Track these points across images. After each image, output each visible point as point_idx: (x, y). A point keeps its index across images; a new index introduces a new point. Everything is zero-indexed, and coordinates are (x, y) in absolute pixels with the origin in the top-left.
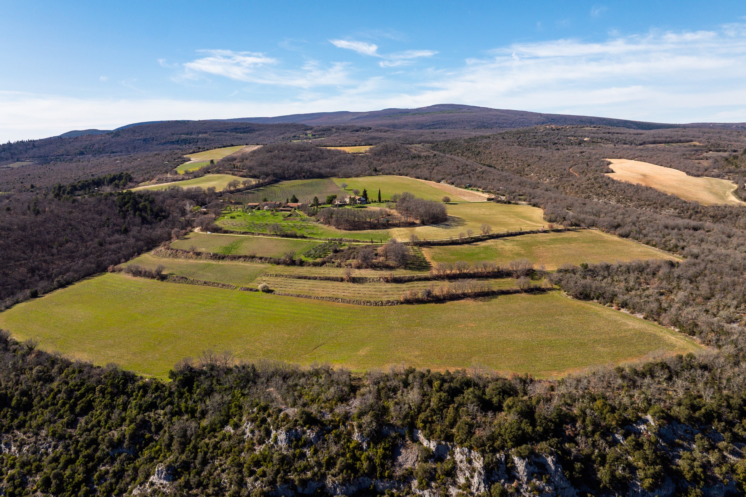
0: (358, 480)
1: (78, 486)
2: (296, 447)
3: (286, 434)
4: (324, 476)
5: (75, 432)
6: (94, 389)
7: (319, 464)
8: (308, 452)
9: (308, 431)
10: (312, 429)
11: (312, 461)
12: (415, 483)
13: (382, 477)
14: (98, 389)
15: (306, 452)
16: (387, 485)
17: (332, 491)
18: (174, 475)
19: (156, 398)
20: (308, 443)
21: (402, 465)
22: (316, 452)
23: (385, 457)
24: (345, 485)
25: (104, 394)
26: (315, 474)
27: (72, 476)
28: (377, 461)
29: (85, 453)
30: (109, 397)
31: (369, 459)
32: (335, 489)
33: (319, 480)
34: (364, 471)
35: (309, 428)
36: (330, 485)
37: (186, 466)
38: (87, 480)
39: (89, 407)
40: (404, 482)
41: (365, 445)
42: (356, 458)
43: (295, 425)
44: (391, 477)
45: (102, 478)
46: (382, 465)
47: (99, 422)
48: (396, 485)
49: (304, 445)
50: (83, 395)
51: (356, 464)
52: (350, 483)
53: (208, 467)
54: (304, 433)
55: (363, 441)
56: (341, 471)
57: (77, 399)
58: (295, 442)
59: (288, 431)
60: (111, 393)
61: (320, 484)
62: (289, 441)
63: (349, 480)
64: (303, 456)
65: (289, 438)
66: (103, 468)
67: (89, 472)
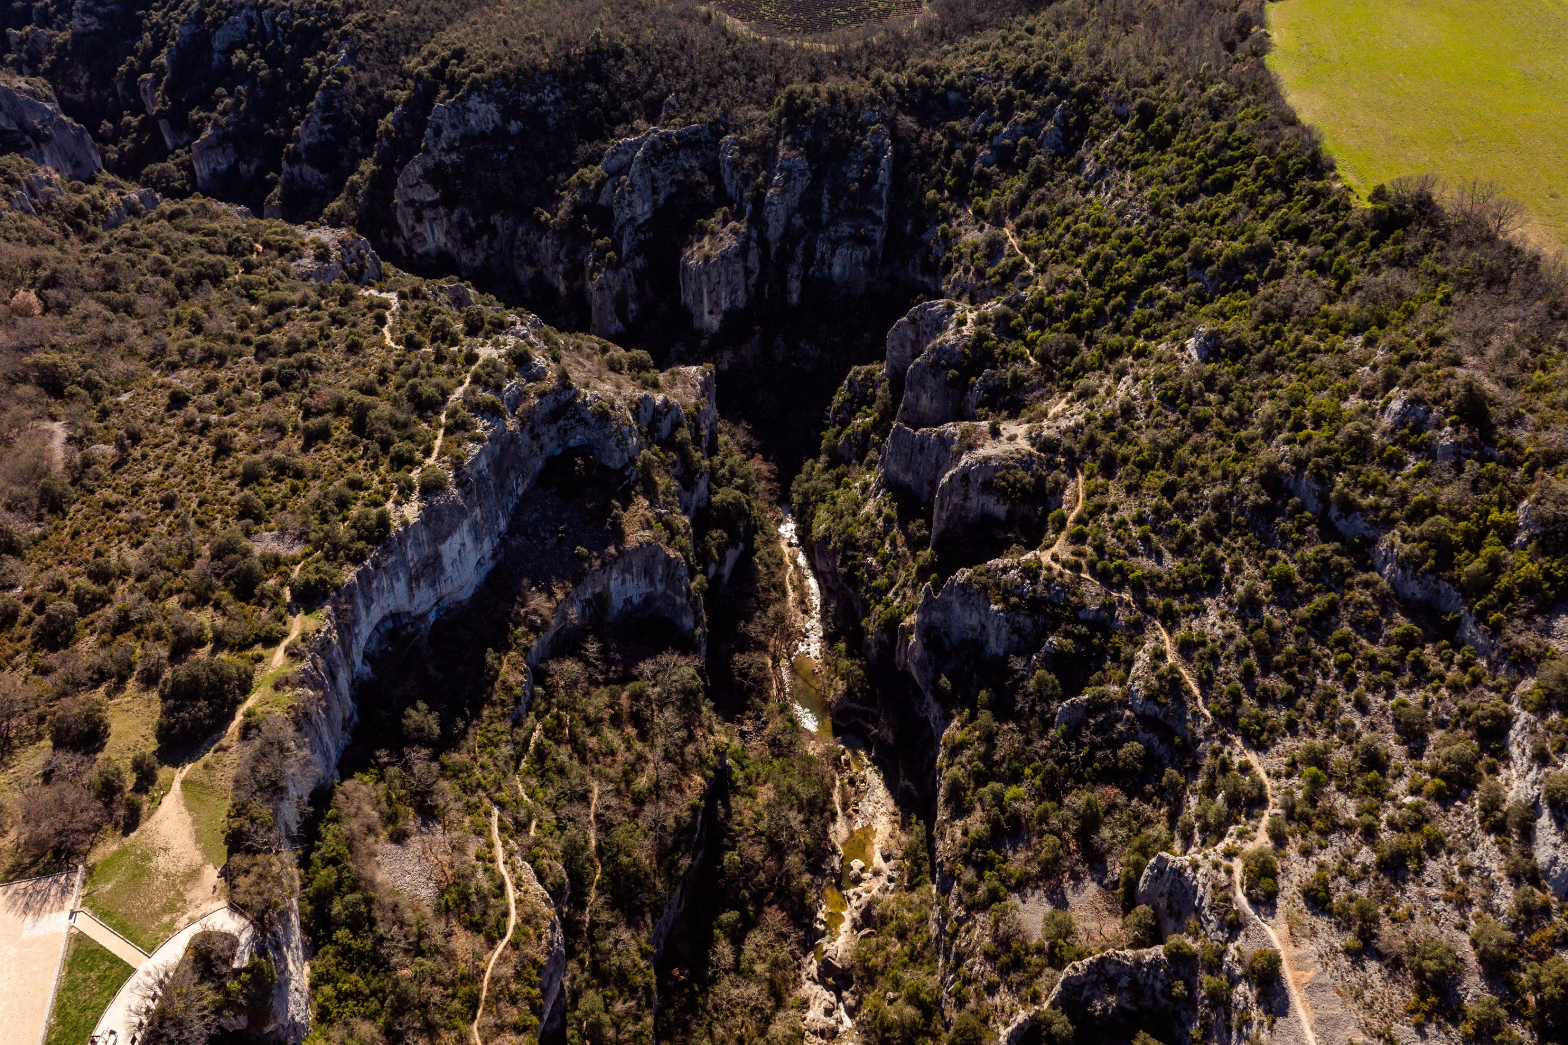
0: (1436, 582)
1: (1116, 290)
2: (1402, 441)
3: (1405, 405)
4: (1389, 524)
5: (1179, 212)
6: (1252, 157)
7: (1403, 497)
8: (1413, 464)
9: (1448, 429)
10: (1457, 431)
11: (1400, 483)
12: (1527, 685)
13: (1481, 616)
14: (1257, 160)
15: (1407, 463)
16: (1480, 640)
17: (1378, 561)
18: (1210, 354)
19: (1317, 223)
20: (1427, 450)
21: (1549, 636)
22: (1421, 473)
23: (1529, 587)
24: (1404, 569)
25: (1258, 174)
26: (1376, 508)
27: (1120, 272)
28: (1504, 581)
29: (1161, 250)
30: (1261, 181)
31: (1496, 565)
32: (1386, 561)
33: (1374, 524)
34: (1459, 577)
35: (1452, 424)
36: (1383, 547)
37: (1238, 350)
38: (1132, 292)
39: (1225, 186)
40: (1514, 664)
41: (1522, 537)
42: (1474, 542)
43: (1436, 402)
44: (1496, 629)
45: (1150, 300)
46: (1506, 595)
47: (1216, 215)
48: (1494, 655)
49: (1416, 449)
50: (1233, 161)
51: (1460, 552)
52: (1415, 571)
53: (1265, 377)
54: (1439, 427)
55: (1527, 526)
56: (1422, 539)
57: (1223, 163)
58: (1406, 431)
59: (1416, 401)
60: (1269, 178)
61: (1372, 533)
62: (1401, 422)
63: (1418, 566)
64: (1395, 464)
65: (1404, 415)
66: (1163, 288)
67: (1144, 281)
